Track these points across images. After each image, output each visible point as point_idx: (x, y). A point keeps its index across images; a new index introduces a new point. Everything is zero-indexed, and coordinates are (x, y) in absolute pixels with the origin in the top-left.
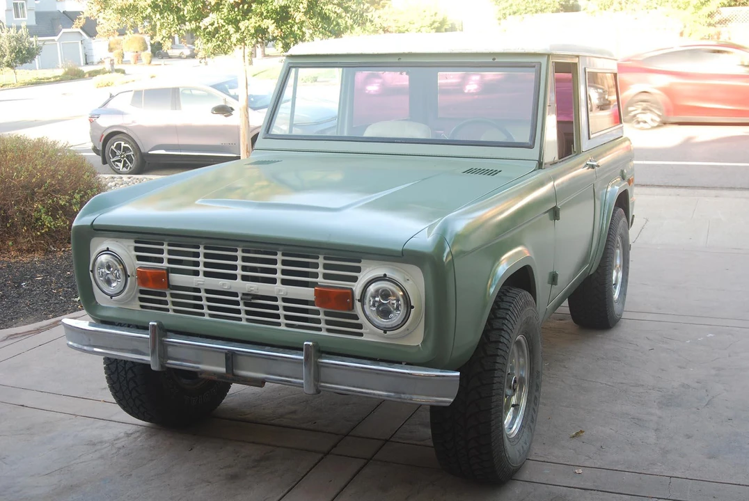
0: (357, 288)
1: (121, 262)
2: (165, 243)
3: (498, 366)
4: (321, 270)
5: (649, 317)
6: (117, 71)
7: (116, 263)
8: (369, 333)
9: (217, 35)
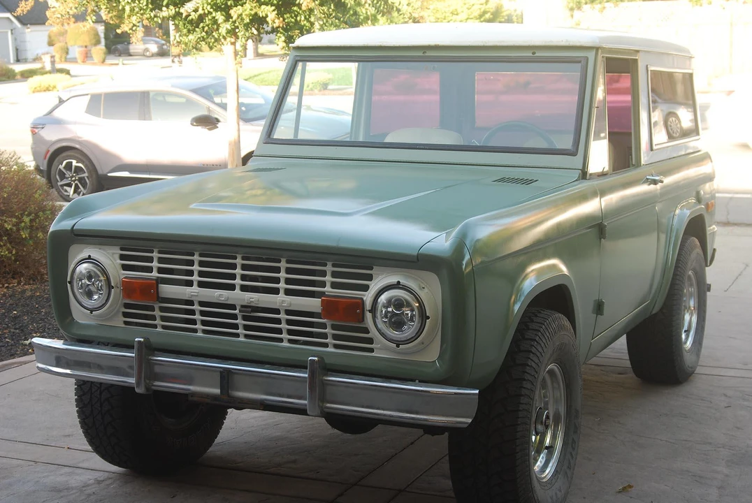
0: (368, 297)
1: (104, 272)
2: (156, 250)
3: (524, 391)
4: (328, 279)
5: (732, 373)
6: (61, 71)
7: (99, 273)
8: (380, 349)
9: (201, 25)
